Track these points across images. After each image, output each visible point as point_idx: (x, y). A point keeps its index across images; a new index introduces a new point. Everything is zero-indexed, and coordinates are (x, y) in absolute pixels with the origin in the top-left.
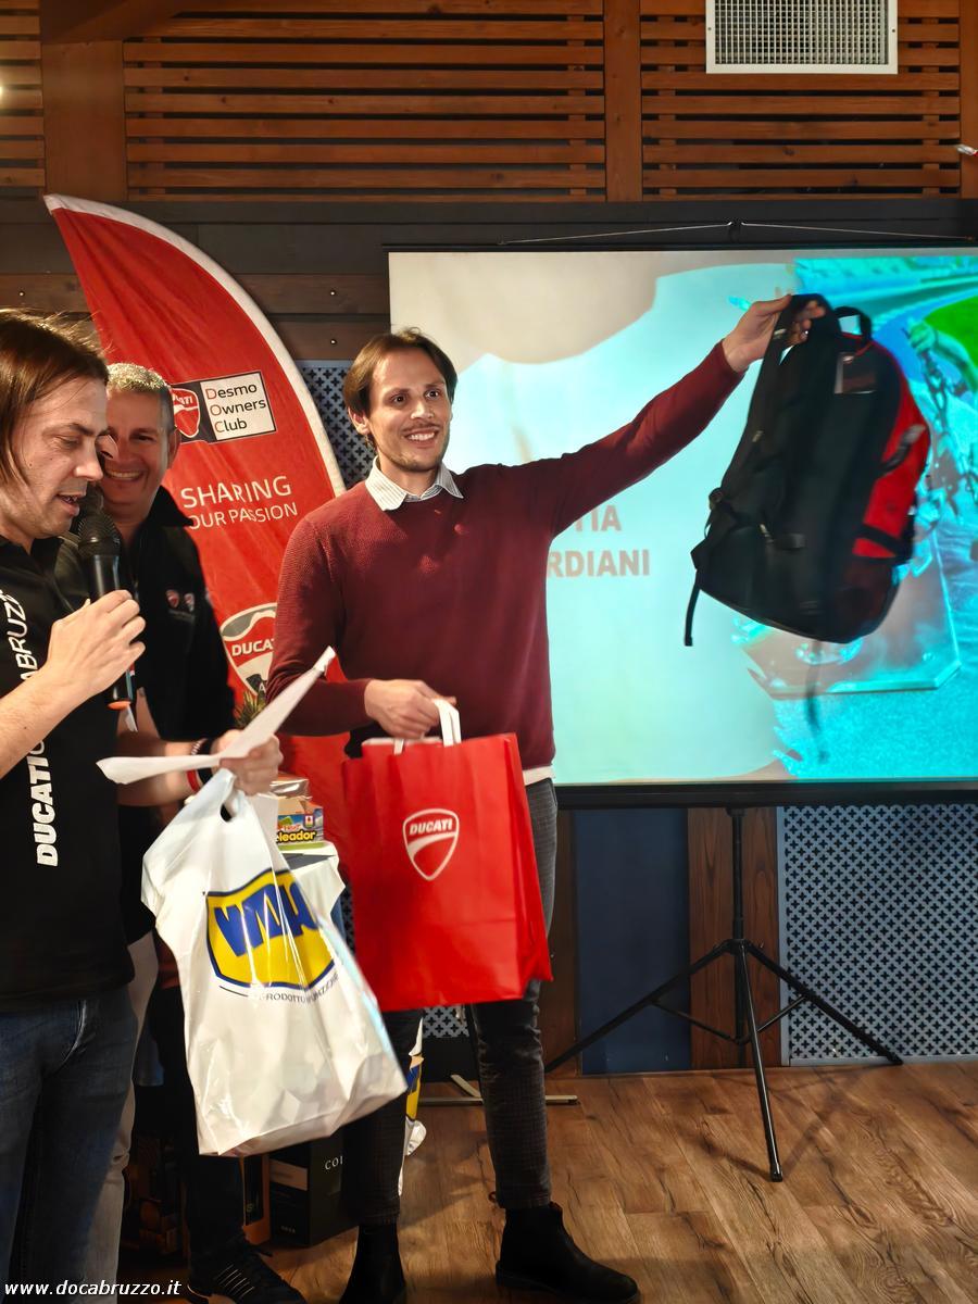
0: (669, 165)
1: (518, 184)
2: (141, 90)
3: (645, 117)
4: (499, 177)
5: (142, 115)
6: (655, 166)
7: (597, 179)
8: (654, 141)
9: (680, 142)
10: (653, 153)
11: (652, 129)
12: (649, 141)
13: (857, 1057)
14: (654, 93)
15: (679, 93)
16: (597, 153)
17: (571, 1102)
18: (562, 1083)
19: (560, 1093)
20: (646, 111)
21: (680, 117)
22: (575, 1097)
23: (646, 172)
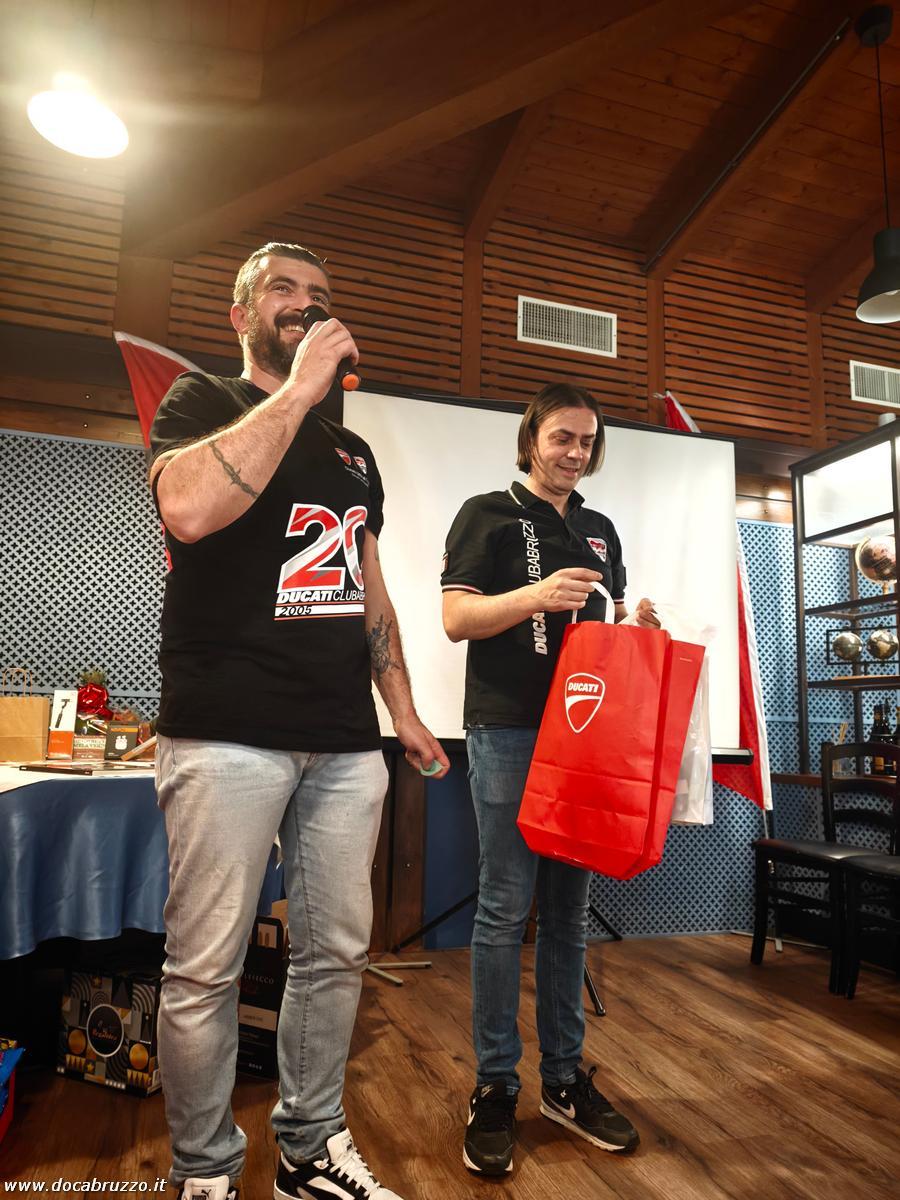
0: (494, 386)
1: (409, 383)
2: (181, 292)
3: (484, 358)
4: (399, 377)
5: (181, 306)
6: (487, 386)
7: (454, 387)
8: (488, 372)
9: (502, 375)
10: (486, 378)
11: (486, 365)
12: (484, 371)
13: (594, 935)
14: (488, 346)
15: (501, 348)
16: (456, 374)
17: (427, 966)
18: (413, 955)
19: (414, 960)
20: (484, 355)
21: (502, 362)
22: (429, 963)
23: (483, 388)
